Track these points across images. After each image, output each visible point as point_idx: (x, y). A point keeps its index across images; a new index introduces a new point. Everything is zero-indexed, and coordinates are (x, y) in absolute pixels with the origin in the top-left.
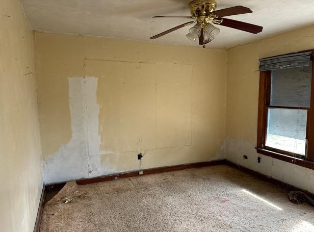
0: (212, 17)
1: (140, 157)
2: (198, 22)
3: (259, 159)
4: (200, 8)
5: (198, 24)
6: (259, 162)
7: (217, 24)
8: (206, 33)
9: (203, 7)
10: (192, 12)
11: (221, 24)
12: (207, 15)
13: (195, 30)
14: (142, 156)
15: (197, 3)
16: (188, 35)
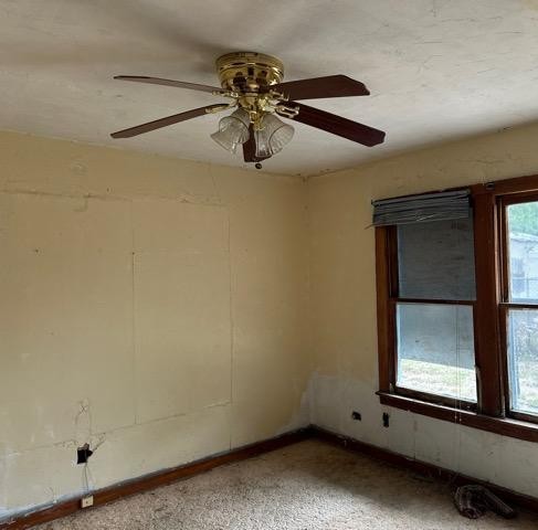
0: (275, 97)
1: (84, 455)
2: (240, 106)
3: (386, 417)
4: (245, 73)
5: (241, 111)
6: (386, 424)
7: (287, 117)
8: (260, 135)
9: (251, 71)
10: (224, 81)
11: (295, 118)
12: (263, 91)
13: (232, 125)
14: (90, 453)
15: (236, 61)
16: (217, 135)
